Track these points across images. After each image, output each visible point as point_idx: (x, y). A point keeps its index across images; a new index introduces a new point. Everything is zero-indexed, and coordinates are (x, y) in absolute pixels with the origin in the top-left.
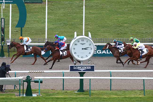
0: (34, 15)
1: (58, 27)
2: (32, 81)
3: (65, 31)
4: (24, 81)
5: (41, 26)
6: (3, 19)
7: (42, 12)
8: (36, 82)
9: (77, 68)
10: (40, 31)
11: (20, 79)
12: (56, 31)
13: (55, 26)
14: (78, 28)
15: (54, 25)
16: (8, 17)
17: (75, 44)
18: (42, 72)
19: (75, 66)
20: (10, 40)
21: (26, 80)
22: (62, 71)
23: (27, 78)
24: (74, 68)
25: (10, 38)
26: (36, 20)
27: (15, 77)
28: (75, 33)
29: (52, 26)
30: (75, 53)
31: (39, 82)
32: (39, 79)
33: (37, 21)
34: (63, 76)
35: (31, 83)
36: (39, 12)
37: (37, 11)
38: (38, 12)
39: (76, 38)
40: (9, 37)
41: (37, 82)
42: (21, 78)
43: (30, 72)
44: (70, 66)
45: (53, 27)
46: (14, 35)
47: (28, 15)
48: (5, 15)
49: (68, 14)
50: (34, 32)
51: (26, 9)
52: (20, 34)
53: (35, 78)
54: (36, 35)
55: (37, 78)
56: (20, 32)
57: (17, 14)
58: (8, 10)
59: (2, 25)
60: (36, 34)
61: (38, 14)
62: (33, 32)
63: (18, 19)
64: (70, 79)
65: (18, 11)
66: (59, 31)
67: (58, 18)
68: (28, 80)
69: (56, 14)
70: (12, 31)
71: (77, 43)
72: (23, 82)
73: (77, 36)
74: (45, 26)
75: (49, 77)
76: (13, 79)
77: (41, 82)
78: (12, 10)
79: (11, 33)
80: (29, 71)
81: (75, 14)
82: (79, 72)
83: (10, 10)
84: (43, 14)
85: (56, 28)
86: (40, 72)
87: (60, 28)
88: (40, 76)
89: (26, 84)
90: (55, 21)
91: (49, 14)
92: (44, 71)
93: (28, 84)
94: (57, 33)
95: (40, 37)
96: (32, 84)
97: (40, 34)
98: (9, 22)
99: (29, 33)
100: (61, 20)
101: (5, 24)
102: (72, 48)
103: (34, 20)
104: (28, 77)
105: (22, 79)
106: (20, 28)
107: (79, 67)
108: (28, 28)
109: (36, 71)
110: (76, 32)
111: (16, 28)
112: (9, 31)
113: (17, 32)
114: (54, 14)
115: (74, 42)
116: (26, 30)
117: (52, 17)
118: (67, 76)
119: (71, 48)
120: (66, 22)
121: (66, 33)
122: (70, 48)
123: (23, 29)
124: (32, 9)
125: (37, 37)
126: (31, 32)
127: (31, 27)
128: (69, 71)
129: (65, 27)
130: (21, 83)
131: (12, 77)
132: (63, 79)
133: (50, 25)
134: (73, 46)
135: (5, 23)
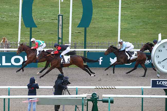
0: (103, 11)
1: (135, 26)
2: (99, 100)
3: (145, 32)
4: (88, 100)
5: (111, 25)
6: (61, 16)
7: (114, 6)
8: (105, 101)
9: (161, 83)
10: (111, 33)
11: (83, 98)
12: (133, 32)
13: (131, 25)
14: (163, 28)
15: (129, 23)
16: (68, 13)
17: (159, 51)
18: (113, 88)
19: (159, 81)
20: (70, 44)
21: (91, 98)
22: (140, 87)
23: (92, 95)
24: (157, 84)
25: (70, 42)
26: (105, 17)
27: (77, 94)
28: (160, 36)
29: (126, 26)
30: (159, 63)
31: (109, 101)
32: (109, 98)
33: (107, 19)
34: (142, 95)
35: (97, 103)
36: (110, 7)
37: (107, 4)
38: (108, 7)
39: (160, 42)
40: (68, 40)
41: (107, 101)
42: (84, 95)
43: (96, 88)
44: (152, 80)
45: (129, 27)
46: (75, 38)
47: (94, 11)
48: (64, 11)
49: (149, 9)
50: (103, 33)
51: (92, 3)
52: (84, 36)
53: (104, 96)
54: (105, 38)
55: (106, 96)
56: (83, 33)
57: (80, 9)
58: (68, 4)
59: (60, 24)
60: (105, 36)
61: (107, 9)
62: (101, 34)
63: (81, 16)
64: (152, 98)
65: (81, 5)
66: (137, 33)
67: (135, 14)
68: (94, 99)
69: (132, 9)
70: (72, 32)
71: (161, 48)
72: (88, 102)
73: (163, 38)
74: (118, 26)
75: (123, 94)
76: (74, 97)
77: (112, 102)
78: (73, 3)
79: (72, 35)
80: (94, 87)
81: (159, 9)
82: (164, 89)
83: (70, 3)
84: (114, 9)
85: (132, 28)
86: (111, 88)
87: (138, 28)
88: (110, 94)
89: (91, 104)
90: (131, 19)
91: (123, 9)
92: (116, 87)
93: (93, 105)
94: (134, 34)
95: (111, 40)
96: (99, 104)
97: (111, 36)
98: (69, 20)
99: (96, 35)
100: (139, 17)
101: (63, 23)
102: (155, 56)
103: (103, 17)
104: (94, 95)
105: (86, 98)
106: (84, 28)
107: (164, 82)
108: (94, 27)
109: (105, 87)
110: (160, 34)
111: (78, 28)
112: (69, 33)
113: (79, 34)
114: (131, 9)
115: (157, 48)
116: (92, 30)
117: (128, 13)
118: (148, 94)
119: (153, 56)
120: (146, 20)
121: (146, 35)
122: (151, 55)
123: (87, 29)
124: (100, 3)
125: (106, 40)
126: (98, 34)
127: (98, 27)
128: (150, 87)
129: (145, 27)
130: (85, 102)
131: (72, 94)
132: (142, 98)
133: (124, 24)
134: (156, 53)
135: (63, 21)
